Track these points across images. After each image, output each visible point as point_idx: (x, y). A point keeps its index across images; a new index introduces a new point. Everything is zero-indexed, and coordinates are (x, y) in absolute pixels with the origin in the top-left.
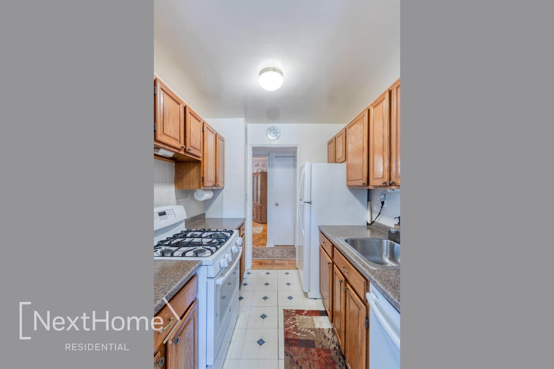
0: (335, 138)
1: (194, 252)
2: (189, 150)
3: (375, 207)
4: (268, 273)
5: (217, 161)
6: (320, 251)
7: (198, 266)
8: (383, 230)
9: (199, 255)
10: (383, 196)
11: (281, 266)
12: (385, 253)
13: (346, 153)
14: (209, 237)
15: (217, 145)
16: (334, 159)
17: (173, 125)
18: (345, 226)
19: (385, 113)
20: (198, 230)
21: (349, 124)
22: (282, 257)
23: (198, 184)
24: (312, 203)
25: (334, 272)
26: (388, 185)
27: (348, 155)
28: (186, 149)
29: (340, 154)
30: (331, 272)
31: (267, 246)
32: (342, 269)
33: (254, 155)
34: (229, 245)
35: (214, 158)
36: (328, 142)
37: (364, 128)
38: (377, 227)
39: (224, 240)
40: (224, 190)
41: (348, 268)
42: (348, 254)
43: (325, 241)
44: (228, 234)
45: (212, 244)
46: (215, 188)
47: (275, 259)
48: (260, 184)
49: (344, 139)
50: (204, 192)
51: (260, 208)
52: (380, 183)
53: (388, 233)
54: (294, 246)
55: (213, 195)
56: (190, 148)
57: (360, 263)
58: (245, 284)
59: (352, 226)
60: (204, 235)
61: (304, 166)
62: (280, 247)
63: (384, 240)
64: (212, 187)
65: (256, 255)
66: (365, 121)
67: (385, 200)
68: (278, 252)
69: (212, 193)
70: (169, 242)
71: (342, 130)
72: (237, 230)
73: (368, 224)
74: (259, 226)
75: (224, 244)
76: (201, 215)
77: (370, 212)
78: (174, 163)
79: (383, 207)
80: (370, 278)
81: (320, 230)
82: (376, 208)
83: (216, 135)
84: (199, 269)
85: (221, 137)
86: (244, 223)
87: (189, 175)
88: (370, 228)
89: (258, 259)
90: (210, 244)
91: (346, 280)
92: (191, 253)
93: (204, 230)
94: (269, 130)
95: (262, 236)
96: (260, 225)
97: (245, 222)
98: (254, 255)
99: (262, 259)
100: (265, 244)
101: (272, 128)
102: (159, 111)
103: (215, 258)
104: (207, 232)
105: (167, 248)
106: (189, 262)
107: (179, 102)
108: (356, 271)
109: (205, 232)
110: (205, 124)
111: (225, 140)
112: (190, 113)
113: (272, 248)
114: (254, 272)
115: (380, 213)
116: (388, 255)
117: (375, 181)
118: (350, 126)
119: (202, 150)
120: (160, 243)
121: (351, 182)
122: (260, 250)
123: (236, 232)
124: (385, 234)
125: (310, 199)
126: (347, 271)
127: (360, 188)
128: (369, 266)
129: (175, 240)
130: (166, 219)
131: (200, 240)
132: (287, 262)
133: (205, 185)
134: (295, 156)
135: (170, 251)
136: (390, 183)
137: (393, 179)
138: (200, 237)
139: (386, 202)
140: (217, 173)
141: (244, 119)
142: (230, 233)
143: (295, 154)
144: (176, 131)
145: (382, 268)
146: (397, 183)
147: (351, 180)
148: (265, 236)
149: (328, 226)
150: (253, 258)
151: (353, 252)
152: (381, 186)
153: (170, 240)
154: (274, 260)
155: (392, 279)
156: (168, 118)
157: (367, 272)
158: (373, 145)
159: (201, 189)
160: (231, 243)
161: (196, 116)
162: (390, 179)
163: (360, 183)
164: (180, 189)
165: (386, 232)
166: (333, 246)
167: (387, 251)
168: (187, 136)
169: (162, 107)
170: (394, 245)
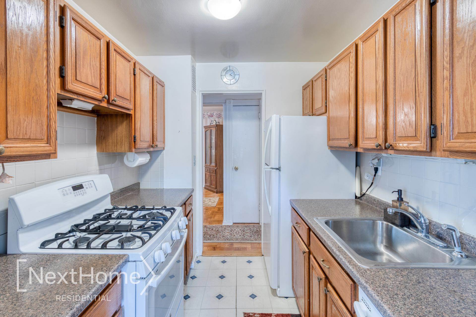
0: (312, 81)
1: (119, 241)
2: (114, 101)
3: (366, 175)
4: (224, 262)
5: (155, 114)
6: (293, 234)
7: (123, 262)
8: (376, 206)
9: (126, 245)
10: (376, 161)
11: (241, 251)
12: (379, 238)
13: (326, 102)
14: (142, 217)
15: (155, 92)
16: (311, 110)
17: (90, 68)
18: (326, 200)
19: (379, 50)
20: (128, 207)
21: (331, 63)
22: (243, 239)
23: (128, 145)
24: (281, 169)
25: (311, 264)
26: (384, 148)
27: (329, 105)
28: (110, 100)
29: (319, 104)
30: (307, 264)
31: (223, 224)
32: (321, 263)
33: (205, 104)
34: (169, 230)
35: (150, 109)
36: (303, 87)
37: (351, 69)
38: (368, 202)
39: (161, 223)
40: (164, 151)
41: (329, 262)
42: (329, 243)
43: (299, 222)
44: (168, 214)
45: (144, 229)
46: (152, 149)
47: (234, 241)
48: (215, 141)
49: (324, 83)
50: (136, 155)
51: (215, 172)
52: (373, 144)
53: (383, 211)
54: (259, 223)
55: (150, 158)
56: (115, 99)
57: (346, 258)
58: (193, 277)
59: (335, 200)
60: (135, 215)
61: (270, 119)
62: (240, 225)
63: (378, 221)
64: (147, 148)
65: (208, 236)
66: (351, 60)
67: (380, 166)
68: (237, 233)
69: (149, 155)
70: (87, 225)
71: (321, 71)
72: (181, 208)
73: (356, 197)
74: (214, 197)
75: (161, 229)
76: (133, 185)
77: (360, 181)
78: (96, 117)
79: (376, 175)
80: (359, 281)
81: (292, 206)
82: (368, 176)
83: (153, 78)
84: (124, 267)
85: (161, 81)
86: (191, 195)
87: (116, 133)
88: (360, 203)
89: (211, 241)
90: (142, 228)
91: (327, 278)
92: (115, 243)
93: (137, 207)
94: (224, 71)
95: (217, 210)
96: (215, 194)
97: (193, 194)
98: (206, 236)
99: (217, 241)
100: (221, 221)
101: (228, 69)
102: (69, 49)
103: (148, 250)
104: (140, 210)
105: (83, 234)
106: (111, 258)
107: (99, 36)
108: (339, 268)
109: (138, 211)
110: (137, 65)
111: (166, 86)
112: (115, 50)
113: (229, 226)
114: (206, 260)
115: (372, 183)
116: (384, 241)
117: (365, 142)
118: (332, 66)
119: (132, 100)
120: (74, 228)
121: (333, 142)
122: (214, 229)
123: (179, 210)
124: (380, 212)
125: (279, 165)
126: (328, 267)
127: (345, 149)
128: (357, 262)
129: (96, 222)
130: (82, 194)
131: (129, 222)
132: (249, 246)
133: (138, 146)
134: (259, 104)
135: (88, 239)
136: (386, 146)
137: (390, 141)
138: (130, 217)
139: (380, 169)
140: (155, 130)
141: (190, 56)
142: (171, 212)
143: (259, 102)
144: (94, 75)
145: (376, 265)
146: (396, 147)
147: (333, 139)
148: (221, 210)
149: (303, 200)
150: (204, 240)
151: (336, 241)
152: (374, 149)
153: (89, 223)
154: (232, 243)
155: (389, 284)
156: (84, 58)
157: (355, 272)
158: (363, 93)
159: (132, 152)
160: (172, 225)
161: (123, 54)
162: (386, 141)
163: (346, 143)
164: (103, 152)
165: (381, 209)
166: (309, 229)
167: (382, 236)
168: (110, 82)
169: (73, 44)
170: (392, 227)
